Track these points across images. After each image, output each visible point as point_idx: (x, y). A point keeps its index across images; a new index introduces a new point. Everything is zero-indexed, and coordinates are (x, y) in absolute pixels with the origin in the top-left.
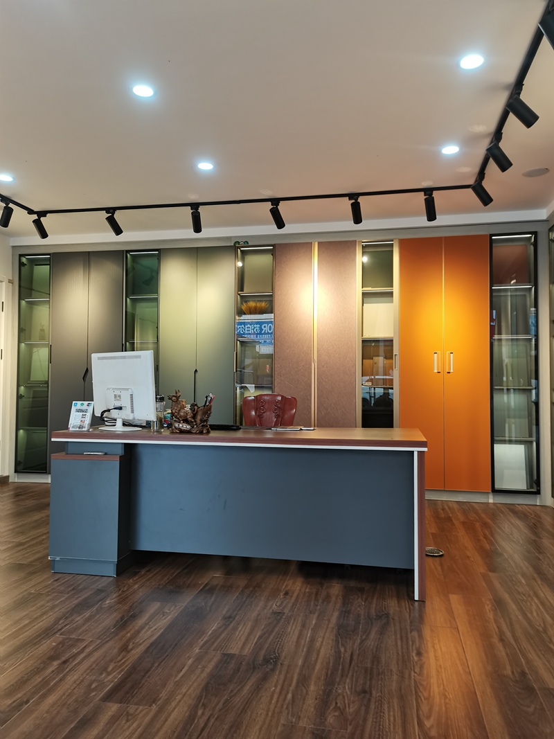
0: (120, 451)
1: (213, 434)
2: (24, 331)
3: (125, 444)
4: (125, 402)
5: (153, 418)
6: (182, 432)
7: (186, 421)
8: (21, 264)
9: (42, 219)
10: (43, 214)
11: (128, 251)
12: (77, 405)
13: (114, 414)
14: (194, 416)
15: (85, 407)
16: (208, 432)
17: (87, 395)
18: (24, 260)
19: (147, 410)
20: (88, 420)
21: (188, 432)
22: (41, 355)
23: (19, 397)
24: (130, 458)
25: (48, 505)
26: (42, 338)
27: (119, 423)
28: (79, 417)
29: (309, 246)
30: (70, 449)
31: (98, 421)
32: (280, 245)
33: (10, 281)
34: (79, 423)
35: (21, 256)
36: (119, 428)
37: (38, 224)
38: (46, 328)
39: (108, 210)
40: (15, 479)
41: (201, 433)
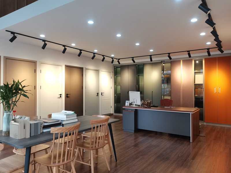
0: (134, 110)
1: (152, 108)
2: (116, 83)
3: (135, 109)
4: (135, 101)
5: (140, 104)
6: (145, 107)
7: (146, 105)
8: (115, 68)
9: (119, 60)
10: (119, 59)
11: (137, 64)
12: (127, 101)
13: (133, 103)
14: (148, 104)
15: (128, 102)
16: (150, 107)
17: (128, 100)
18: (115, 67)
19: (139, 103)
20: (129, 104)
21: (147, 107)
22: (119, 87)
23: (115, 97)
24: (136, 112)
25: (122, 120)
26: (119, 84)
27: (134, 105)
28: (127, 104)
29: (180, 61)
30: (126, 109)
31: (131, 104)
32: (172, 61)
33: (113, 72)
34: (127, 105)
35: (115, 66)
36: (134, 106)
37: (118, 61)
38: (120, 82)
39: (132, 58)
40: (114, 114)
41: (149, 107)
